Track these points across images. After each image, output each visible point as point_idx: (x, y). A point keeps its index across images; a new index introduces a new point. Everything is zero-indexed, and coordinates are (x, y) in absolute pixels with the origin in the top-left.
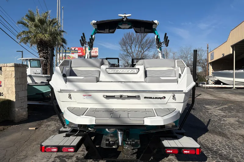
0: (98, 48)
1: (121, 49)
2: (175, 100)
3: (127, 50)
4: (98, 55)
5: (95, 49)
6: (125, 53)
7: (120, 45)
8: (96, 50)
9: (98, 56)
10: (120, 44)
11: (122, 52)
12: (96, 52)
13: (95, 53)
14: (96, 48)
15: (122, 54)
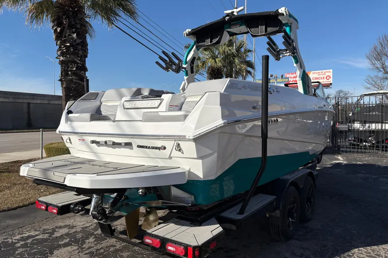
0: (331, 70)
1: (370, 66)
2: (183, 153)
3: (383, 68)
4: (331, 82)
5: (327, 72)
6: (381, 74)
7: (368, 61)
8: (327, 74)
9: (331, 84)
10: (368, 58)
11: (374, 73)
12: (328, 78)
13: (325, 80)
14: (328, 70)
15: (372, 76)
